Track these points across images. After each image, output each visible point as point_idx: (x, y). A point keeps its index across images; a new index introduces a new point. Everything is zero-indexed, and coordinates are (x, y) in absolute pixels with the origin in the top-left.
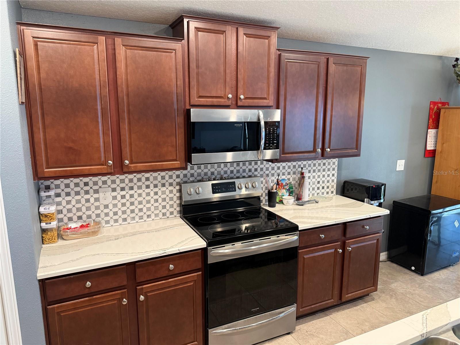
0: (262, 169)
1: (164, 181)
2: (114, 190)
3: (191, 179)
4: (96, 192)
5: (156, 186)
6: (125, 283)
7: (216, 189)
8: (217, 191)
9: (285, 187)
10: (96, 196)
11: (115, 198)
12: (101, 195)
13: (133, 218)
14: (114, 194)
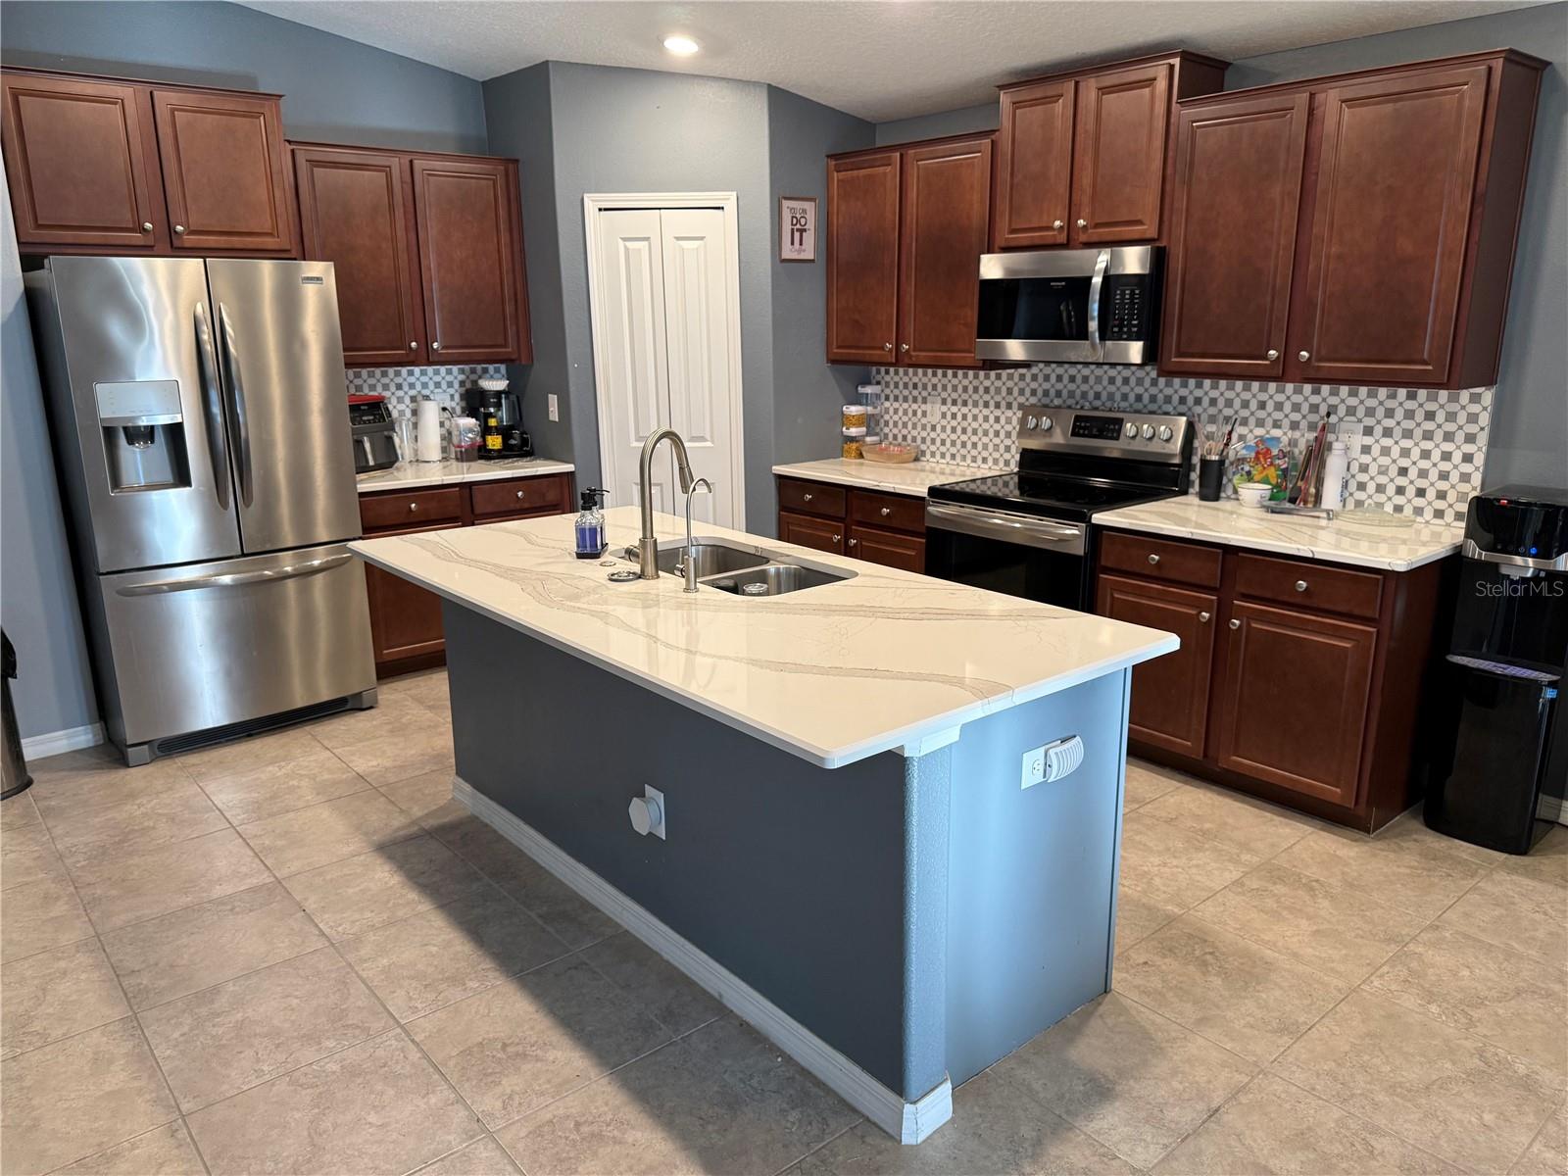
0: (1213, 402)
1: (1010, 399)
2: (944, 402)
3: (1057, 402)
4: (925, 401)
5: (998, 406)
6: (842, 514)
7: (1080, 427)
8: (1081, 431)
9: (1277, 462)
10: (924, 407)
11: (944, 416)
12: (927, 407)
13: (964, 458)
14: (944, 408)
